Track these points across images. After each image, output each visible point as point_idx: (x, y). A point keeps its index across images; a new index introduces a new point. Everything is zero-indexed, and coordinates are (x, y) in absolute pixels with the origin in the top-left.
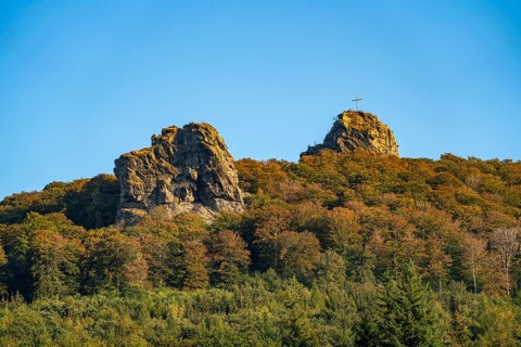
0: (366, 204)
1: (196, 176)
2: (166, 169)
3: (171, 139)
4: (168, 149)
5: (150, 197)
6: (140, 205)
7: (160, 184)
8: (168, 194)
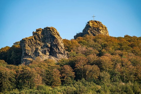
0: (111, 54)
1: (50, 46)
2: (38, 43)
3: (40, 33)
4: (39, 36)
5: (33, 54)
6: (30, 57)
7: (37, 49)
8: (40, 52)
